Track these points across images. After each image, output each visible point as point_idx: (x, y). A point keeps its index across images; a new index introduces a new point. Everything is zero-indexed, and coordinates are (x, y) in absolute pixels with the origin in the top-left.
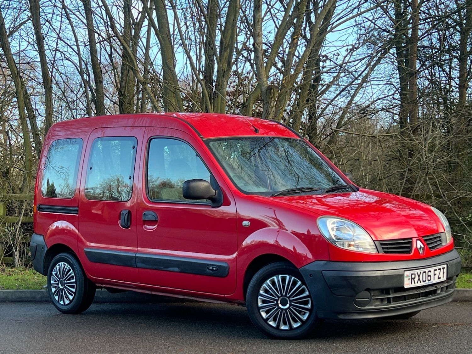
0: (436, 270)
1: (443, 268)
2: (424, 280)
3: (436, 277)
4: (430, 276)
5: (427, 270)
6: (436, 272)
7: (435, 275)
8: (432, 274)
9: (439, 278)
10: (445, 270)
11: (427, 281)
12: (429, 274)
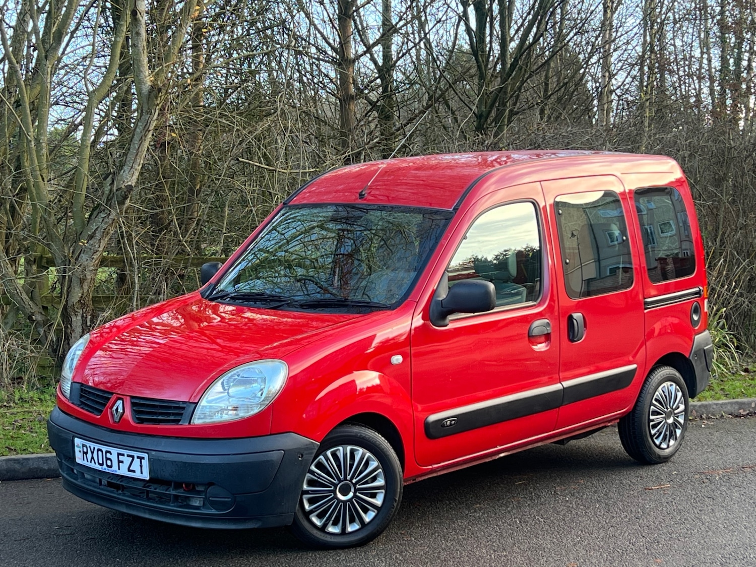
0: (123, 455)
1: (141, 458)
2: (101, 462)
4: (110, 459)
5: (104, 449)
6: (121, 458)
7: (120, 462)
8: (114, 457)
9: (129, 470)
10: (145, 463)
12: (108, 455)
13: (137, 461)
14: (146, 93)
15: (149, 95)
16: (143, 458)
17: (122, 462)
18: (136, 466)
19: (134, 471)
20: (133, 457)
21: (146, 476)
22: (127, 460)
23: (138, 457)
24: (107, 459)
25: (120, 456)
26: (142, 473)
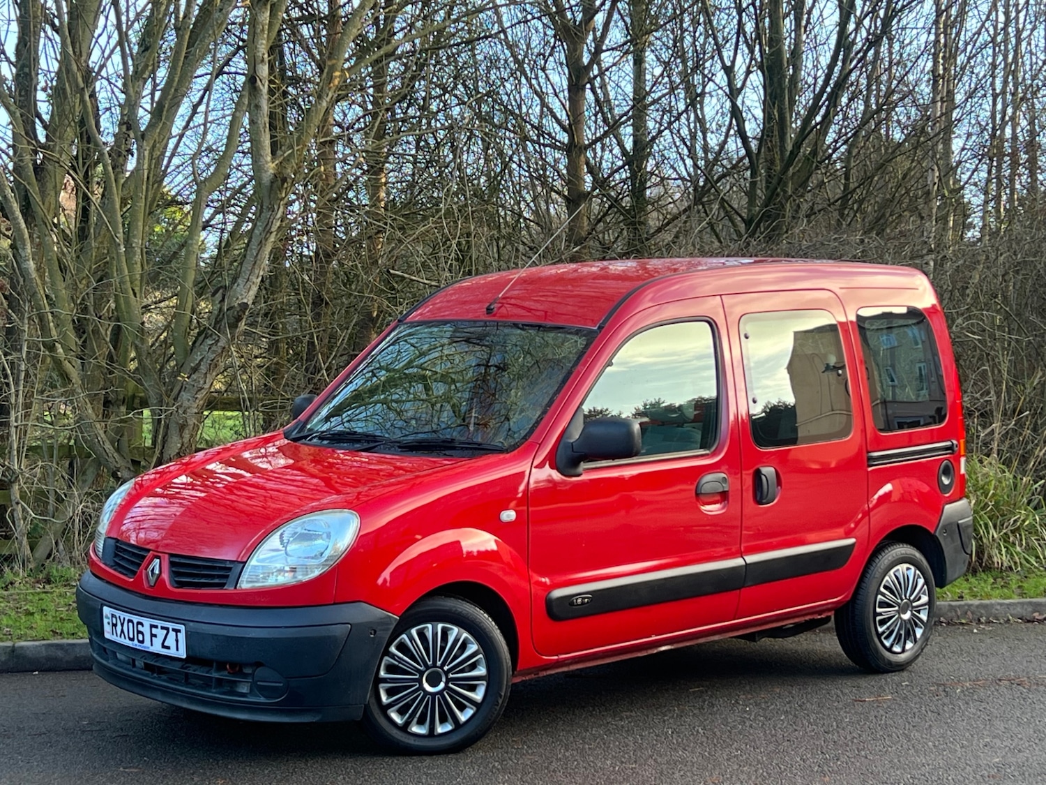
0: (156, 627)
3: (157, 642)
4: (142, 633)
7: (153, 636)
9: (164, 646)
10: (182, 636)
11: (136, 641)
13: (172, 634)
14: (268, 184)
15: (271, 186)
16: (179, 631)
17: (155, 636)
18: (171, 641)
19: (168, 648)
20: (167, 629)
21: (182, 654)
22: (161, 633)
23: (174, 630)
24: (139, 632)
25: (154, 630)
26: (177, 649)
